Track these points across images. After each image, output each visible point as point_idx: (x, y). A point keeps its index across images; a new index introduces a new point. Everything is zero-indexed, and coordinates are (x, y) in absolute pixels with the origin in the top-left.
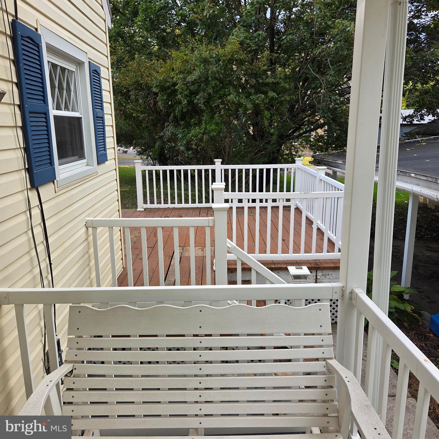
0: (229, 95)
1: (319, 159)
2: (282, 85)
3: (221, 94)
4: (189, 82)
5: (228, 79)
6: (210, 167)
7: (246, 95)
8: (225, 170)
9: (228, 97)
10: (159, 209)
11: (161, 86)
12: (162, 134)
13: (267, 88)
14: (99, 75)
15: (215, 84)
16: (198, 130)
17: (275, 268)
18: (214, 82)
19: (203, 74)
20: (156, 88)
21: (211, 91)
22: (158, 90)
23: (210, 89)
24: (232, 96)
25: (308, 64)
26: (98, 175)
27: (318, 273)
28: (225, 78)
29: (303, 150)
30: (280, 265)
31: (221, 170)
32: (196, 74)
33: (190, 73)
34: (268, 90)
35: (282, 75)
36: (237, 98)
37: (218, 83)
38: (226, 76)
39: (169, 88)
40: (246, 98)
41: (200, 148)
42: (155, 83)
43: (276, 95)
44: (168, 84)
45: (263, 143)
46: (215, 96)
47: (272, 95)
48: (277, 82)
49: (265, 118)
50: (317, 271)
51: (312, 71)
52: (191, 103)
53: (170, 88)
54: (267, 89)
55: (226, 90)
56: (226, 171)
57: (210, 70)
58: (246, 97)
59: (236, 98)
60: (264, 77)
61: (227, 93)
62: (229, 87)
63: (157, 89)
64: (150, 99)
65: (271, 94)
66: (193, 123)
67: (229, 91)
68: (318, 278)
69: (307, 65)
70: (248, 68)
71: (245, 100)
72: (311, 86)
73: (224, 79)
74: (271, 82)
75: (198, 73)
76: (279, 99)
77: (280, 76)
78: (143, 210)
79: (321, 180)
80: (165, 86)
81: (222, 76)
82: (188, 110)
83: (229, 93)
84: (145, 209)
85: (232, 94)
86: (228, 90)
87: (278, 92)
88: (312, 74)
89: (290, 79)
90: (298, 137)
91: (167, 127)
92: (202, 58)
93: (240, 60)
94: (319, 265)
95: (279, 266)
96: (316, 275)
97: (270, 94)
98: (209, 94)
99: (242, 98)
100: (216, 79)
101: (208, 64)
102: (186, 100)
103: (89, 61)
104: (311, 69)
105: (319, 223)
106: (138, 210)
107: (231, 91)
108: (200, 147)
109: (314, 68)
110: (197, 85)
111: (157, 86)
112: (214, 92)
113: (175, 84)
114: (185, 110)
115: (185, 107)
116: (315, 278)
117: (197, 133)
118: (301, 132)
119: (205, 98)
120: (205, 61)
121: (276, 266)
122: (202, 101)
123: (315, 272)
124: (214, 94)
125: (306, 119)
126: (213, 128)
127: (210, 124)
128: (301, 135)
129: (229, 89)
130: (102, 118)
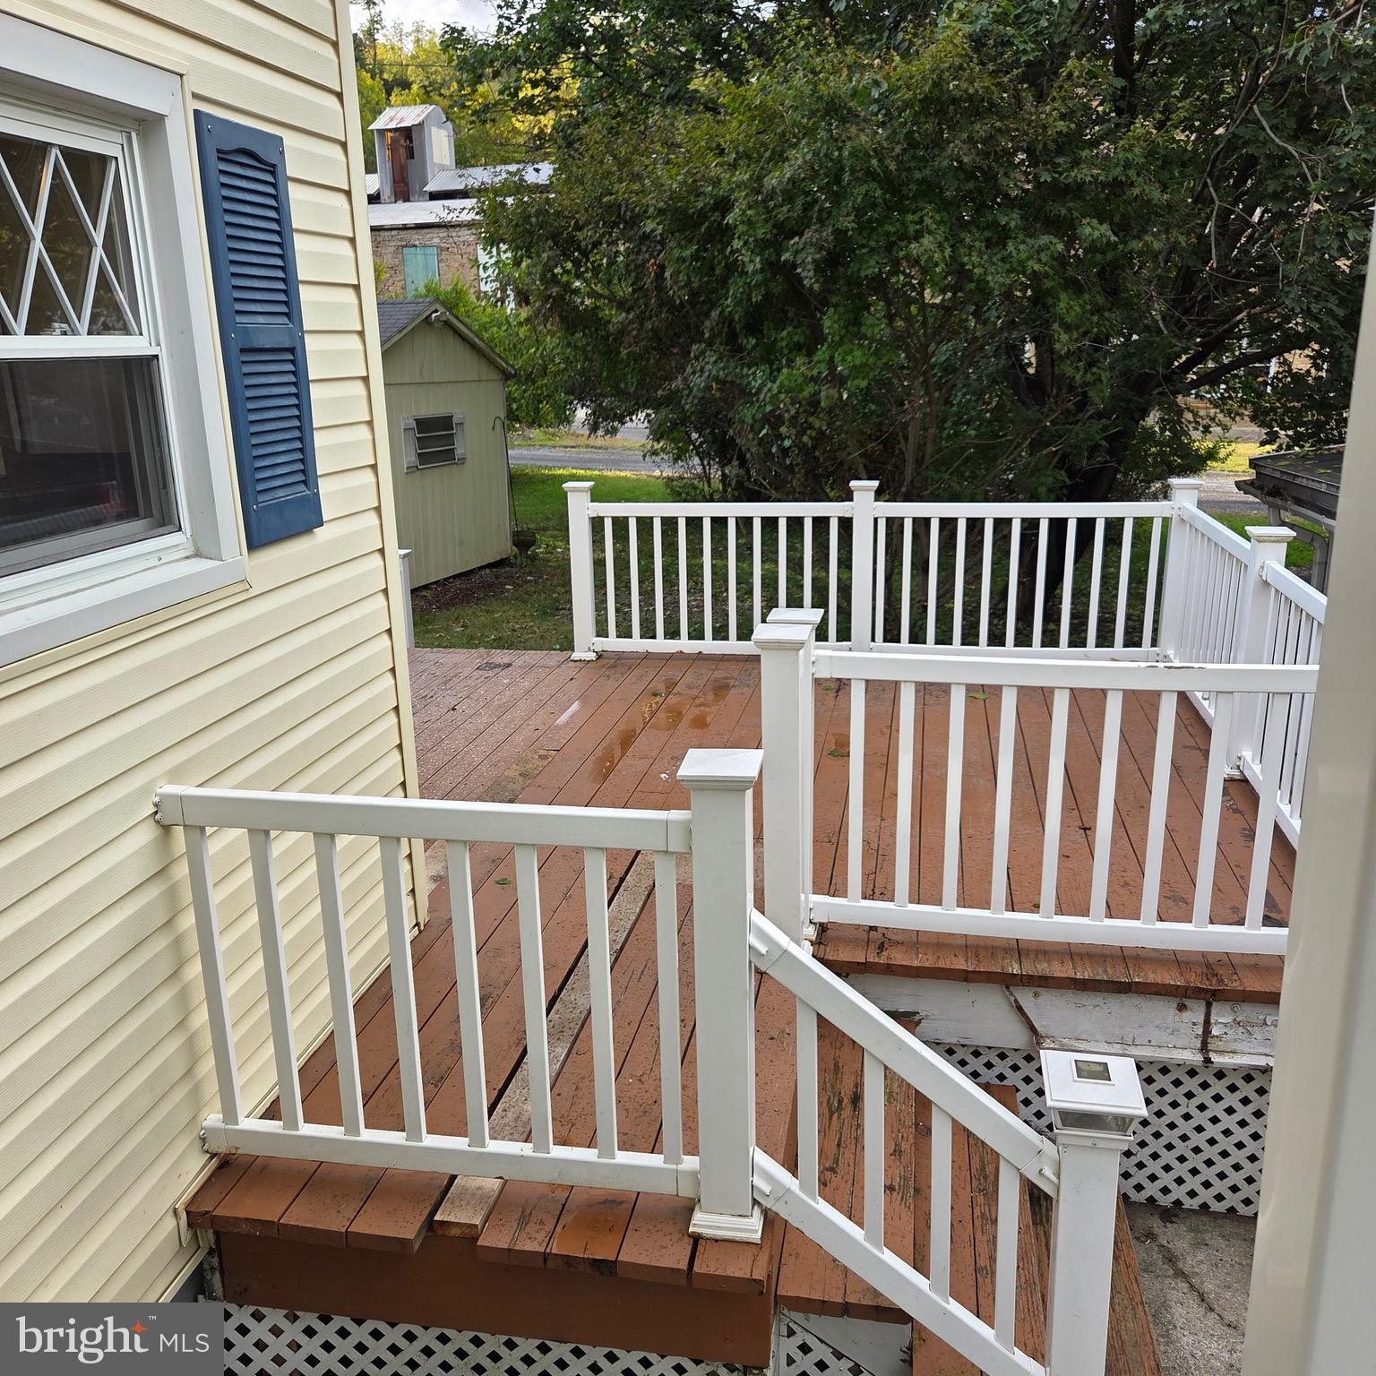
0: (918, 237)
1: (1278, 475)
2: (1136, 191)
3: (888, 234)
4: (772, 195)
5: (917, 175)
6: (832, 510)
7: (987, 234)
8: (890, 521)
9: (912, 246)
10: (648, 656)
11: (676, 210)
12: (677, 383)
13: (1071, 205)
14: (273, 173)
15: (866, 194)
16: (803, 368)
17: (1022, 975)
18: (864, 189)
19: (824, 159)
20: (658, 220)
21: (847, 222)
22: (661, 227)
23: (848, 215)
24: (927, 241)
25: (1253, 104)
26: (252, 593)
27: (1214, 1011)
28: (909, 169)
29: (1229, 424)
30: (1045, 965)
31: (876, 520)
32: (797, 159)
33: (779, 157)
34: (1076, 214)
35: (1137, 150)
36: (948, 252)
37: (879, 193)
38: (913, 164)
39: (702, 215)
40: (987, 247)
41: (810, 437)
42: (654, 201)
43: (1109, 233)
44: (700, 205)
45: (1054, 411)
46: (864, 242)
47: (1097, 233)
48: (1115, 179)
49: (1055, 326)
50: (1209, 1006)
51: (1269, 131)
52: (775, 268)
53: (707, 218)
54: (1070, 210)
55: (910, 217)
56: (894, 525)
57: (849, 144)
58: (989, 243)
59: (942, 251)
60: (1060, 160)
61: (912, 228)
62: (921, 204)
63: (658, 224)
64: (647, 256)
65: (1094, 230)
66: (784, 344)
67: (921, 222)
68: (1215, 1032)
69: (1251, 108)
70: (999, 130)
71: (980, 255)
72: (1265, 190)
73: (904, 174)
74: (1088, 179)
75: (804, 155)
76: (1121, 247)
77: (1129, 156)
78: (592, 656)
79: (1266, 584)
80: (691, 211)
81: (893, 167)
82: (768, 296)
83: (918, 227)
84: (600, 656)
85: (930, 233)
86: (916, 217)
87: (1117, 218)
88: (1268, 140)
89: (1184, 165)
90: (1211, 379)
91: (697, 358)
92: (820, 98)
93: (970, 98)
94: (1221, 981)
95: (1043, 968)
96: (1207, 1023)
97: (1088, 230)
98: (840, 234)
99: (970, 247)
100: (870, 174)
101: (843, 120)
102: (758, 259)
103: (196, 112)
104: (1264, 123)
105: (1249, 759)
106: (576, 655)
107: (928, 221)
108: (809, 432)
109: (1277, 117)
110: (800, 202)
111: (661, 212)
112: (861, 228)
113: (724, 205)
114: (757, 297)
115: (758, 286)
116: (1200, 1031)
117: (799, 381)
118: (1226, 361)
119: (822, 248)
120: (834, 109)
121: (1029, 968)
122: (809, 259)
123: (1203, 1009)
124: (860, 234)
125: (1239, 317)
126: (858, 362)
127: (846, 347)
128: (1223, 370)
129: (919, 214)
130: (292, 350)
